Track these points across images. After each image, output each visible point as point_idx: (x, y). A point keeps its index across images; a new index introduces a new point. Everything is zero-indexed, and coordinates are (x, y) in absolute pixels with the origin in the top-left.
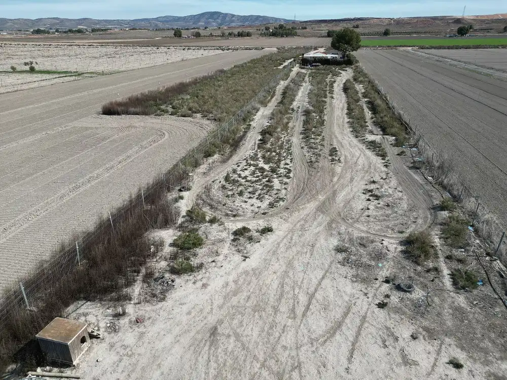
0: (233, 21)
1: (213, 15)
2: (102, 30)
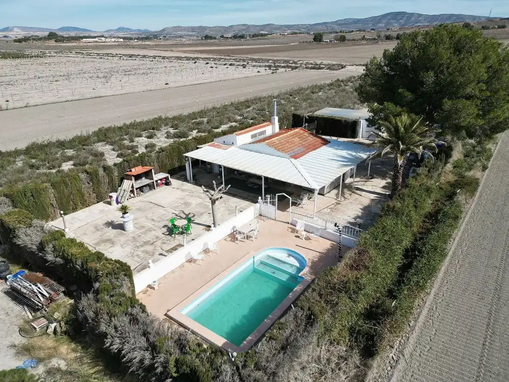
0: (419, 21)
2: (262, 35)
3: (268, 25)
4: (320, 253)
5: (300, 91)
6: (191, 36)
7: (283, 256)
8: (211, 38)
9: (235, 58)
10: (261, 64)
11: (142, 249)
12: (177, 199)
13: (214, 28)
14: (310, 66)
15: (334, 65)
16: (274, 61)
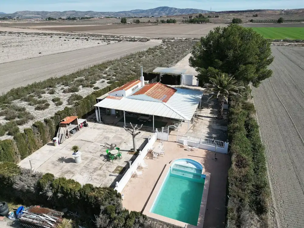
0: (176, 12)
1: (164, 9)
2: (87, 18)
3: (89, 12)
4: (203, 158)
5: (132, 56)
6: (36, 17)
7: (183, 163)
8: (53, 19)
9: (78, 34)
10: (98, 38)
11: (95, 174)
12: (98, 135)
13: (53, 13)
14: (129, 39)
15: (142, 39)
16: (105, 36)
